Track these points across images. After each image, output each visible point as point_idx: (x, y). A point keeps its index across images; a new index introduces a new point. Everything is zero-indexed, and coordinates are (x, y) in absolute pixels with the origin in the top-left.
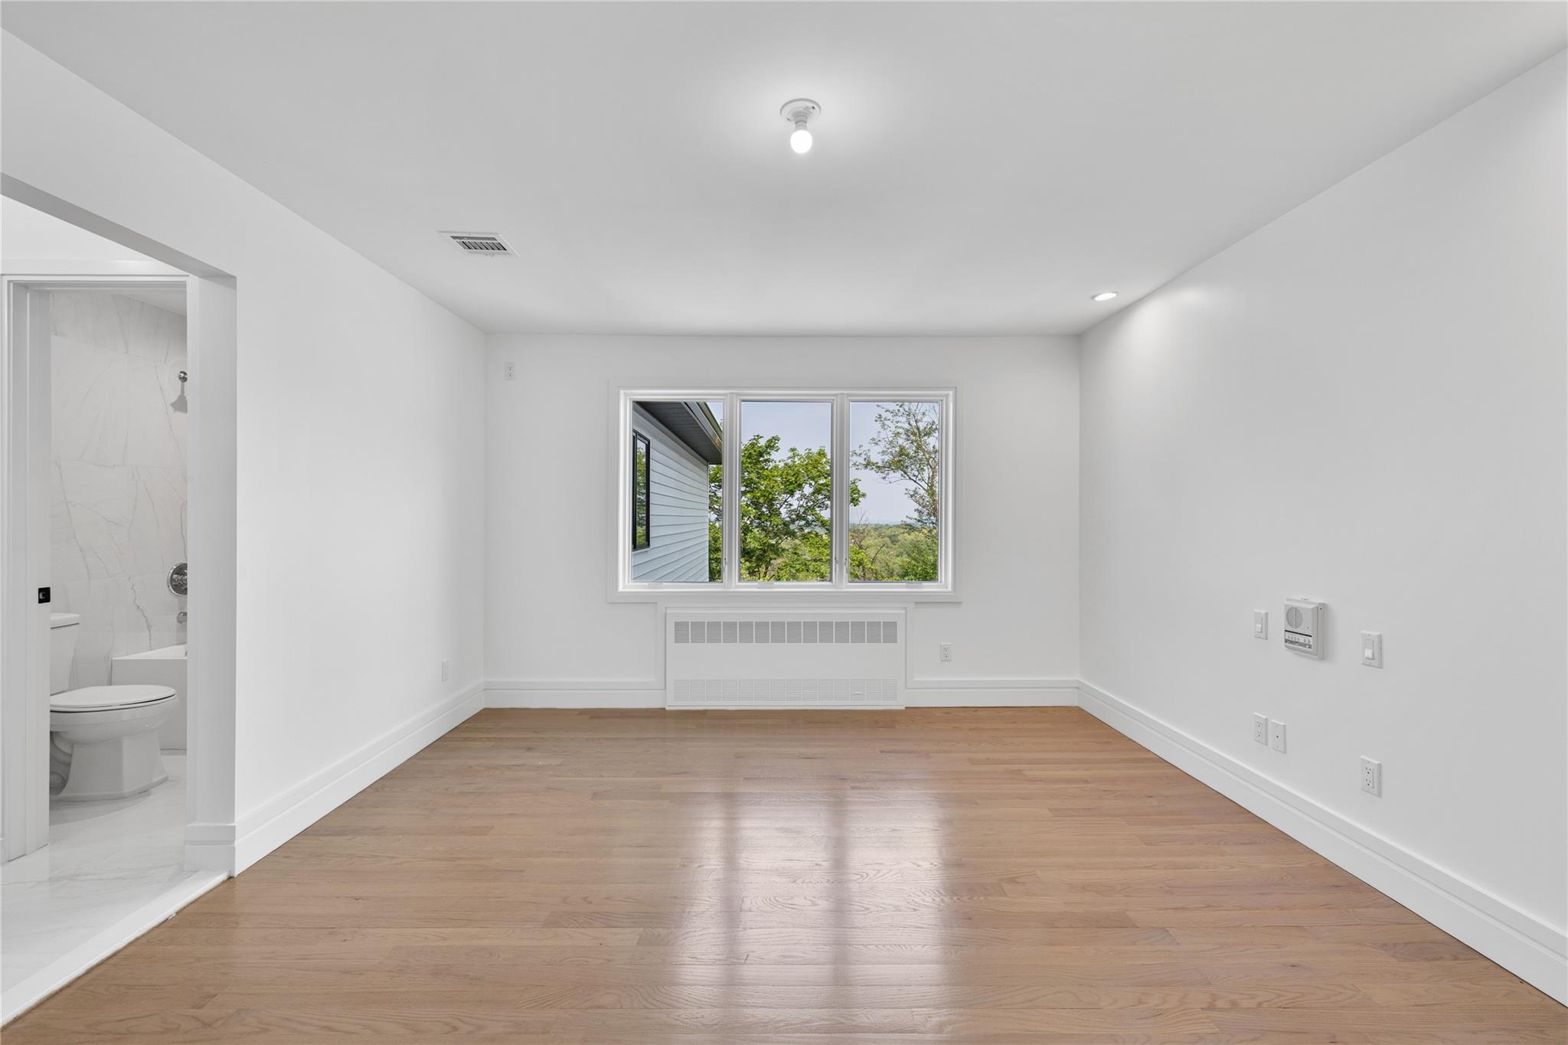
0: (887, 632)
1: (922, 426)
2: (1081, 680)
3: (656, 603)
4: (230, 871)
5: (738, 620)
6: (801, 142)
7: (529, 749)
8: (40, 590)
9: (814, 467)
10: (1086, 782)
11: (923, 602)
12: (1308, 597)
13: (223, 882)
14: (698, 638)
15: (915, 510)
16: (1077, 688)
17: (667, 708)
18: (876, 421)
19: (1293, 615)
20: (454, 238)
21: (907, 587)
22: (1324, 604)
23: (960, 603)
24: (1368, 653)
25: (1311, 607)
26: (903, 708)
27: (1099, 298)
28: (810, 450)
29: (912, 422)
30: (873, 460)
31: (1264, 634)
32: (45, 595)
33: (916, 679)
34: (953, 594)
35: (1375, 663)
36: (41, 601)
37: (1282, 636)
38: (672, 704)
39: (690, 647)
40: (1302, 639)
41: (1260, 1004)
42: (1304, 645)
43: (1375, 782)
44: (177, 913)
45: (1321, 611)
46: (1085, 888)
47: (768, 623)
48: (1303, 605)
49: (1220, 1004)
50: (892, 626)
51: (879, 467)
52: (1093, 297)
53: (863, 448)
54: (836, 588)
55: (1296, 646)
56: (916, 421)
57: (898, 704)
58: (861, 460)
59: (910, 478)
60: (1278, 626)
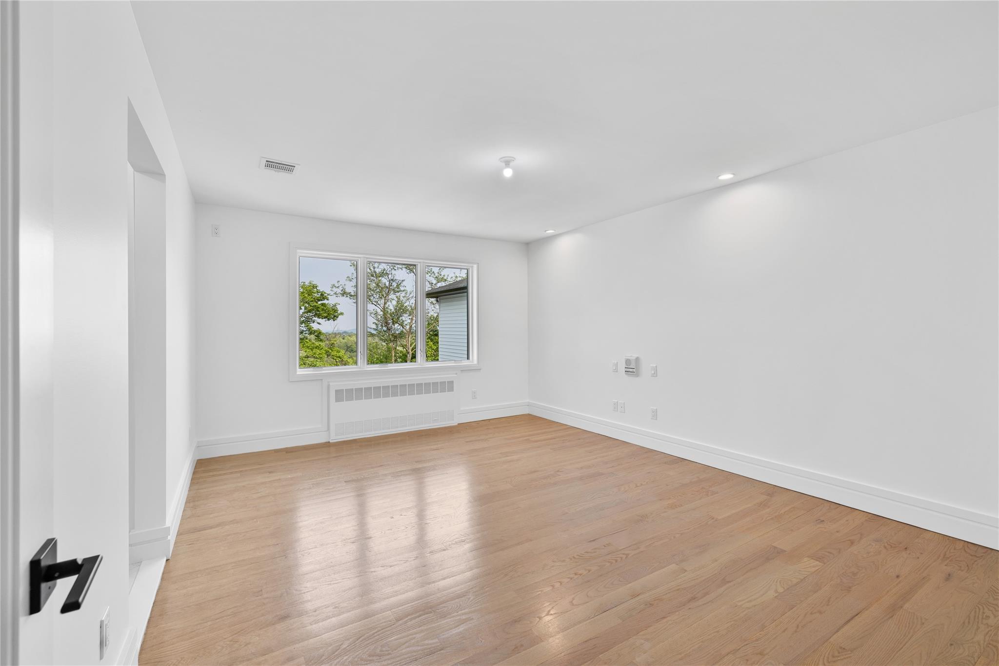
0: (448, 386)
1: (378, 271)
2: (530, 401)
3: (322, 380)
4: (167, 556)
5: (372, 386)
6: (508, 173)
9: (309, 295)
10: (554, 439)
12: (633, 356)
14: (350, 398)
15: (373, 323)
16: (528, 405)
17: (331, 441)
18: (351, 266)
19: (628, 362)
20: (268, 161)
22: (638, 357)
24: (653, 372)
25: (634, 358)
26: (457, 424)
28: (305, 283)
29: (371, 268)
30: (348, 290)
31: (616, 371)
33: (461, 409)
35: (655, 375)
37: (624, 370)
38: (334, 438)
39: (345, 403)
40: (631, 370)
41: (647, 483)
42: (632, 372)
43: (655, 415)
45: (637, 359)
46: (582, 468)
48: (632, 358)
49: (638, 485)
50: (451, 383)
51: (351, 296)
52: (546, 231)
53: (340, 283)
55: (629, 373)
56: (374, 268)
57: (454, 423)
58: (339, 291)
59: (372, 303)
60: (622, 367)
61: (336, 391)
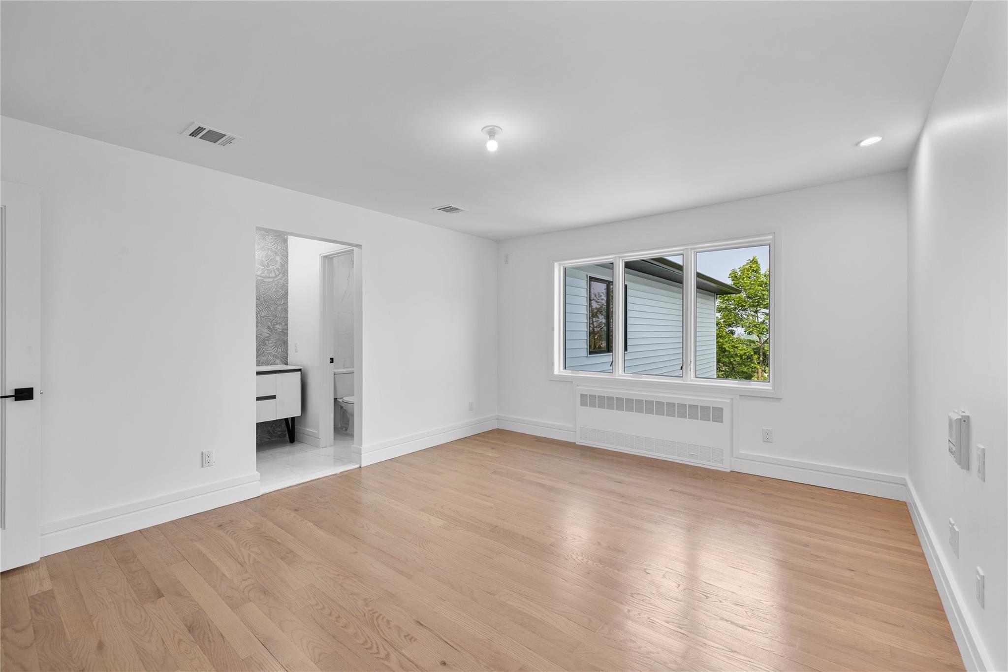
0: (716, 414)
4: (359, 465)
7: (493, 448)
8: (331, 359)
11: (744, 395)
13: (358, 468)
17: (577, 443)
20: (439, 209)
21: (738, 384)
23: (781, 399)
26: (729, 471)
27: (863, 144)
32: (332, 360)
33: (740, 452)
34: (773, 391)
36: (331, 362)
39: (588, 409)
44: (340, 473)
45: (966, 422)
47: (643, 400)
50: (719, 410)
52: (858, 144)
54: (684, 381)
57: (725, 467)
61: (581, 395)
